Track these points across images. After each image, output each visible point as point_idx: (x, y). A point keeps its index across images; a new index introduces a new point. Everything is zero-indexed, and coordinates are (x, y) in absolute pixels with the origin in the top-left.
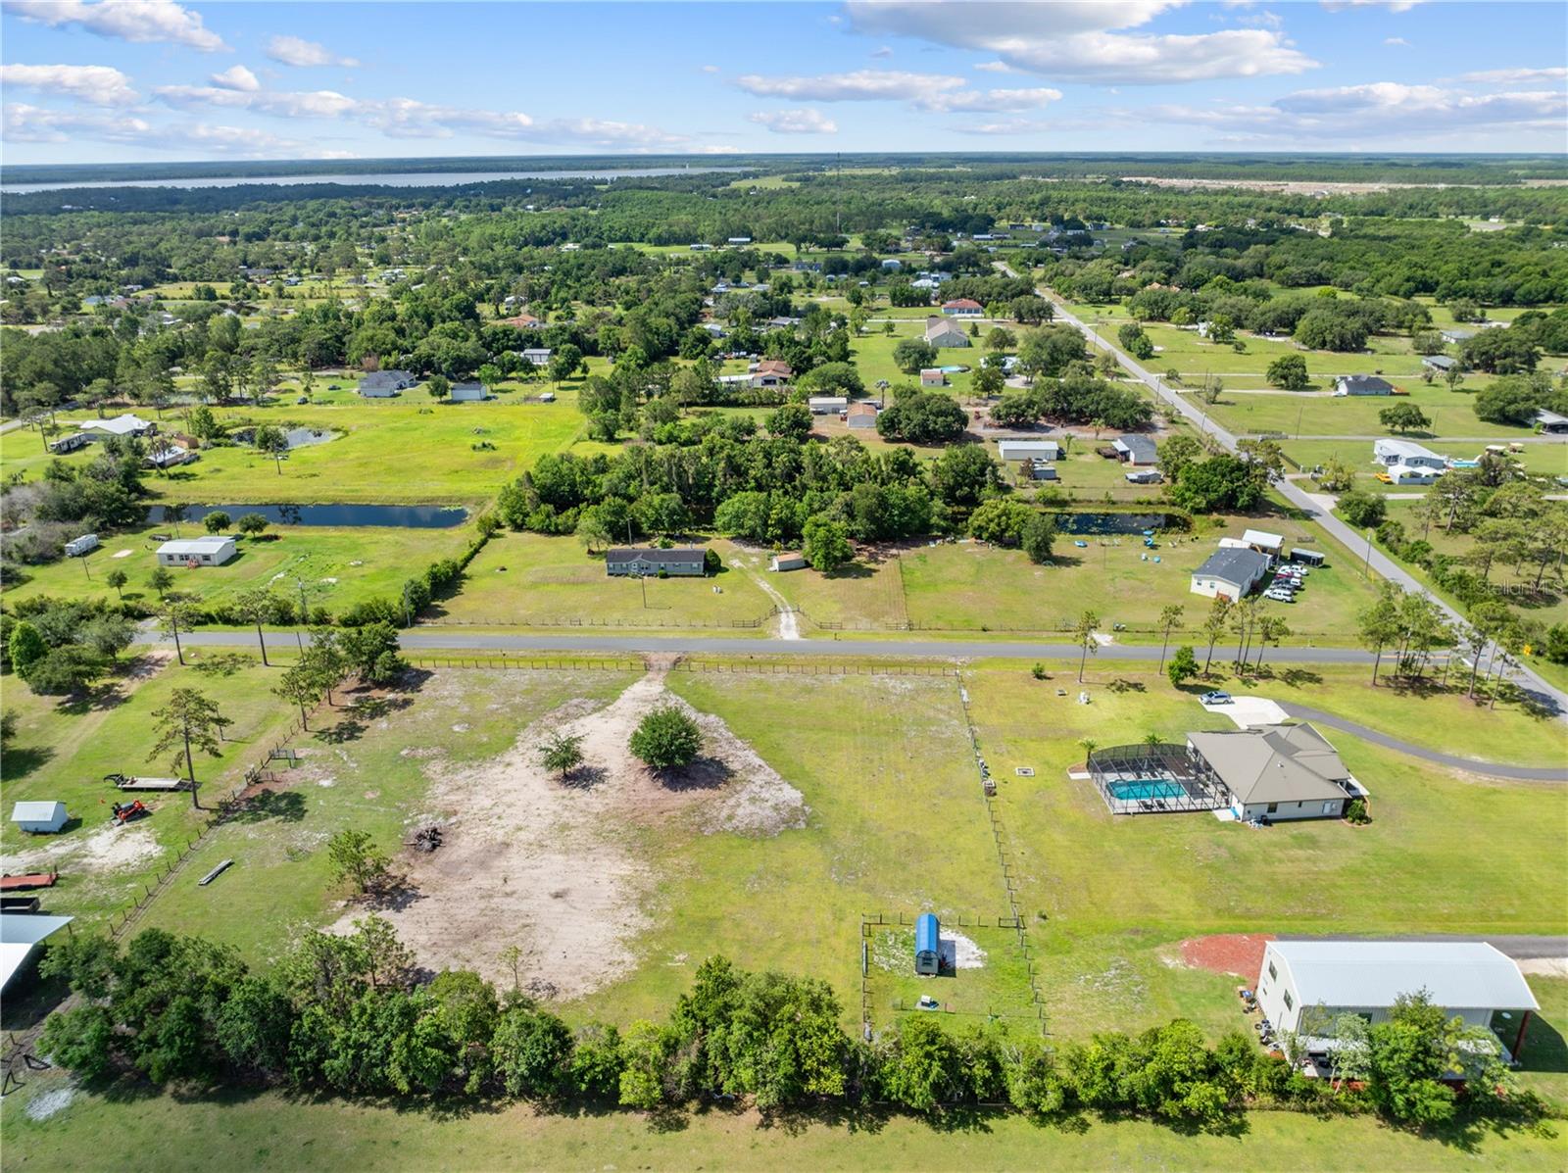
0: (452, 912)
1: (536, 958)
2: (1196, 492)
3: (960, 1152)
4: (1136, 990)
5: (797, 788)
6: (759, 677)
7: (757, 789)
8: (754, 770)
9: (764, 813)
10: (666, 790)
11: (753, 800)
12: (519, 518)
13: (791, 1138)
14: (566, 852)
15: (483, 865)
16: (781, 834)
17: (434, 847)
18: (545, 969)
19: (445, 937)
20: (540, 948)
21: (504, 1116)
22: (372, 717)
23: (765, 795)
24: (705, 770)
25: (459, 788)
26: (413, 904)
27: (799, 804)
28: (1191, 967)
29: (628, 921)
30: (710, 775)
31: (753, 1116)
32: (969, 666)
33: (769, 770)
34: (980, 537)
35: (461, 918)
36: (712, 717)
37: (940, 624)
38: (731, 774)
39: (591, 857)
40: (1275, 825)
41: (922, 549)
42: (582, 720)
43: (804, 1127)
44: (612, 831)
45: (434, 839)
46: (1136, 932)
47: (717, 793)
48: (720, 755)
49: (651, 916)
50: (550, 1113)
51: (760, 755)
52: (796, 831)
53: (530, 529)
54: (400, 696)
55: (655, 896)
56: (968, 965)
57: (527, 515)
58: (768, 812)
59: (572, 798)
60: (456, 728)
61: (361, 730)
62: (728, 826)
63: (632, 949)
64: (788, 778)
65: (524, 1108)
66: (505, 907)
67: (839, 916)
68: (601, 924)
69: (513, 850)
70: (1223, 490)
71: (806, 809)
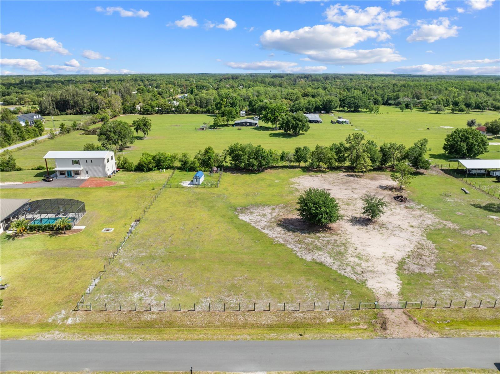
5: (242, 220)
9: (258, 211)
11: (264, 215)
23: (258, 217)
24: (295, 226)
27: (240, 215)
38: (279, 225)
48: (290, 233)
52: (241, 206)
59: (357, 213)
62: (274, 207)
71: (237, 213)
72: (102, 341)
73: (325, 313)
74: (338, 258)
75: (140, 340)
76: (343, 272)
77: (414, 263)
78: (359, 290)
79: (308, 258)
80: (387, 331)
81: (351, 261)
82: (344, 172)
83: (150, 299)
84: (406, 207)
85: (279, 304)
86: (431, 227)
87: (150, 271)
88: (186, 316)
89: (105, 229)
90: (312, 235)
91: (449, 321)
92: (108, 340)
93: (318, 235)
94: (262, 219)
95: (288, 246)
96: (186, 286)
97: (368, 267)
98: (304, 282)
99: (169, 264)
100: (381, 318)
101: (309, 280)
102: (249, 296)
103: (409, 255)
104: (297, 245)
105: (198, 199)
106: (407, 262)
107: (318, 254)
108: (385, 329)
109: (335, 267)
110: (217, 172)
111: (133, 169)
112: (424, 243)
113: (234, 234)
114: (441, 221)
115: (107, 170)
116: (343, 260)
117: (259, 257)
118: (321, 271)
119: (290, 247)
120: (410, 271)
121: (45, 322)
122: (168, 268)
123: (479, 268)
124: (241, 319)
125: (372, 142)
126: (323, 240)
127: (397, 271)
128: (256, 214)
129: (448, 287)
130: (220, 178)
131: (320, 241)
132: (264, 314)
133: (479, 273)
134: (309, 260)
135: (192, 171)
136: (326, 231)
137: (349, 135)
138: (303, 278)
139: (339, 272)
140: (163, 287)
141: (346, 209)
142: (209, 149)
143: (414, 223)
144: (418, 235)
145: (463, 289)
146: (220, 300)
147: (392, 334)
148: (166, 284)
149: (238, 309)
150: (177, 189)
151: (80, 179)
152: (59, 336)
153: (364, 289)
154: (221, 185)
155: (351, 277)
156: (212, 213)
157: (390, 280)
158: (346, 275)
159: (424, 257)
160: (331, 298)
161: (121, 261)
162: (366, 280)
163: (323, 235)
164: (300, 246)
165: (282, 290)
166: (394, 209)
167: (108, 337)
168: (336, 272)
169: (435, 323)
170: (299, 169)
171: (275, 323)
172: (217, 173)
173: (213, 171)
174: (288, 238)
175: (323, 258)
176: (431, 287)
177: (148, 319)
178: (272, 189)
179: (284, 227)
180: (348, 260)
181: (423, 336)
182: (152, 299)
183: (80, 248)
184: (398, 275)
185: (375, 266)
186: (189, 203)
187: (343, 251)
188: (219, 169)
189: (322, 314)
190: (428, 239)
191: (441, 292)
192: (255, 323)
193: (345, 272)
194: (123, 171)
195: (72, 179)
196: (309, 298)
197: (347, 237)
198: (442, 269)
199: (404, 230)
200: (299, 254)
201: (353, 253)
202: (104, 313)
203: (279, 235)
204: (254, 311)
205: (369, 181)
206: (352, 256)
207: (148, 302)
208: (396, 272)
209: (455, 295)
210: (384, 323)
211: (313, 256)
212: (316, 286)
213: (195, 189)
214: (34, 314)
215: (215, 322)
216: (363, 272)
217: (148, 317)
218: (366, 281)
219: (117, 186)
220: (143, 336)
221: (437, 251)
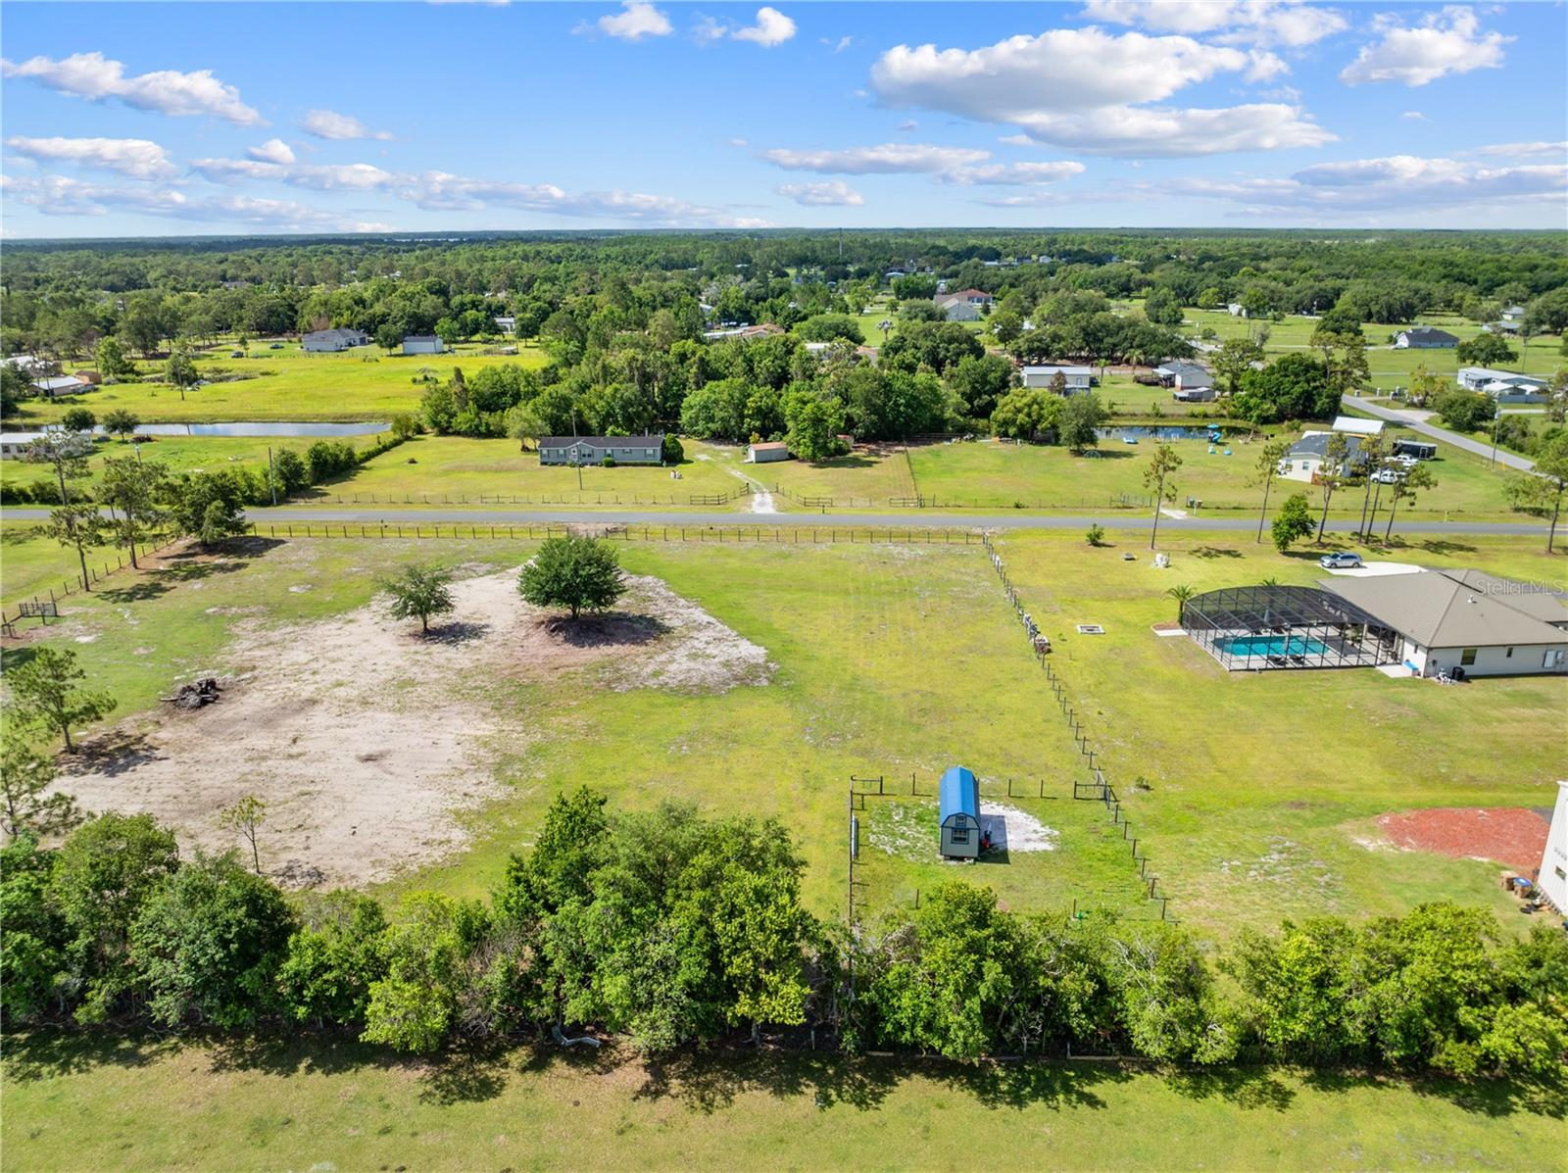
0: (196, 776)
1: (305, 833)
2: (1264, 397)
3: (1040, 1143)
4: (1322, 880)
5: (759, 645)
6: (719, 544)
7: (701, 646)
9: (710, 669)
10: (569, 646)
11: (693, 656)
12: (443, 418)
13: (700, 1116)
14: (400, 710)
15: (268, 721)
16: (729, 692)
17: (204, 703)
18: (315, 848)
19: (169, 807)
20: (317, 822)
21: (150, 1072)
22: (185, 579)
23: (711, 651)
24: (629, 627)
25: (271, 643)
26: (139, 767)
28: (1406, 849)
29: (471, 790)
31: (634, 1075)
32: (1001, 536)
33: (720, 626)
34: (1006, 434)
35: (203, 784)
36: (649, 579)
37: (960, 503)
39: (435, 716)
40: (1475, 682)
41: (935, 447)
42: (469, 582)
43: (728, 1097)
44: (476, 688)
45: (209, 694)
46: (1301, 805)
47: (643, 649)
48: (652, 612)
49: (511, 783)
50: (243, 1067)
51: (708, 612)
52: (753, 688)
53: (458, 433)
54: (232, 561)
55: (522, 760)
56: (1028, 847)
57: (453, 415)
58: (713, 668)
60: (293, 589)
61: (164, 590)
62: (652, 683)
63: (468, 825)
64: (749, 635)
65: (198, 1056)
66: (281, 771)
67: (813, 784)
68: (426, 794)
69: (319, 708)
70: (1297, 389)
71: (771, 665)
94: (704, 646)
119: (672, 593)
128: (716, 660)
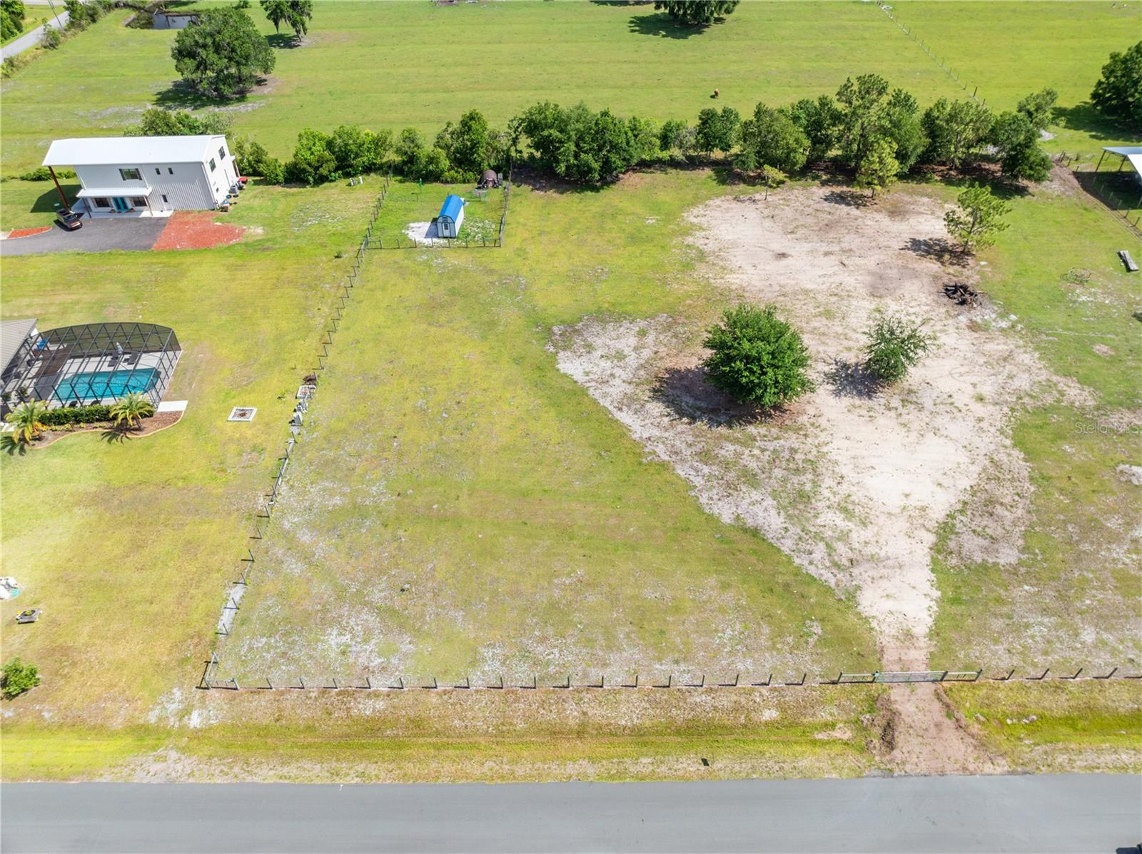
5: (565, 375)
7: (618, 372)
8: (628, 402)
9: (604, 340)
11: (620, 356)
14: (806, 292)
16: (581, 319)
23: (606, 364)
24: (696, 398)
27: (561, 354)
30: (688, 390)
33: (605, 403)
38: (658, 394)
47: (670, 364)
48: (683, 425)
52: (562, 322)
58: (598, 342)
59: (849, 349)
62: (643, 324)
64: (577, 392)
68: (728, 237)
69: (862, 291)
71: (552, 349)
72: (275, 784)
73: (761, 695)
74: (797, 512)
75: (357, 780)
76: (806, 563)
77: (974, 531)
78: (840, 622)
79: (725, 512)
80: (896, 753)
81: (827, 522)
82: (824, 183)
83: (365, 651)
84: (973, 327)
85: (658, 666)
86: (1026, 400)
87: (357, 558)
88: (452, 705)
89: (234, 410)
90: (737, 432)
91: (1035, 717)
92: (287, 781)
93: (752, 429)
94: (614, 371)
95: (680, 471)
96: (444, 607)
97: (866, 543)
98: (714, 593)
99: (400, 532)
100: (884, 712)
101: (725, 586)
102: (589, 640)
103: (965, 503)
104: (700, 465)
105: (453, 292)
106: (958, 526)
107: (748, 500)
108: (890, 745)
109: (787, 546)
110: (495, 185)
111: (281, 178)
112: (1005, 459)
113: (549, 427)
114: (1055, 378)
115: (214, 191)
116: (807, 520)
117: (609, 510)
118: (753, 559)
119: (682, 473)
120: (962, 559)
121: (141, 721)
122: (399, 548)
123: (1125, 547)
124: (572, 714)
125: (907, 98)
126: (763, 451)
127: (932, 557)
128: (599, 353)
129: (1045, 611)
130: (503, 206)
131: (756, 452)
132: (623, 697)
133: (1124, 564)
134: (729, 521)
135: (431, 182)
136: (770, 416)
137: (848, 80)
138: (713, 580)
139: (797, 561)
140: (392, 612)
141: (824, 334)
142: (472, 118)
143: (987, 389)
144: (993, 430)
145: (1078, 619)
146: (525, 654)
147: (904, 763)
148: (398, 602)
149: (565, 683)
150: (399, 254)
151: (150, 219)
152: (179, 767)
153: (852, 618)
154: (508, 236)
155: (823, 579)
156: (492, 348)
157: (914, 588)
158: (812, 570)
159: (999, 510)
160: (774, 647)
161: (286, 523)
162: (858, 588)
163: (763, 430)
164: (706, 470)
165: (665, 621)
166: (941, 331)
167: (285, 770)
168: (790, 561)
169: (1002, 724)
170: (708, 172)
171: (648, 723)
172: (497, 187)
173: (486, 183)
174: (678, 443)
175: (761, 514)
176: (1005, 610)
177: (368, 713)
178: (638, 252)
179: (670, 401)
180: (818, 521)
181: (971, 767)
182: (371, 652)
183: (184, 479)
184: (933, 571)
185: (882, 541)
186: (432, 309)
187: (808, 487)
188: (500, 175)
189: (753, 697)
190: (1015, 446)
191: (1027, 626)
192: (605, 722)
193: (811, 563)
194: (256, 183)
195: (130, 220)
196: (724, 645)
197: (823, 437)
198: (1037, 551)
199: (960, 411)
200: (703, 500)
201: (832, 498)
202: (269, 695)
203: (656, 432)
204: (602, 687)
205: (885, 221)
206: (829, 507)
207: (363, 660)
208: (928, 558)
209: (1058, 637)
210: (889, 727)
211: (737, 506)
212: (742, 607)
213: (446, 252)
214: (114, 700)
215: (515, 721)
216: (851, 561)
217: (367, 708)
218: (859, 592)
219: (246, 244)
220: (360, 768)
221: (1033, 489)
